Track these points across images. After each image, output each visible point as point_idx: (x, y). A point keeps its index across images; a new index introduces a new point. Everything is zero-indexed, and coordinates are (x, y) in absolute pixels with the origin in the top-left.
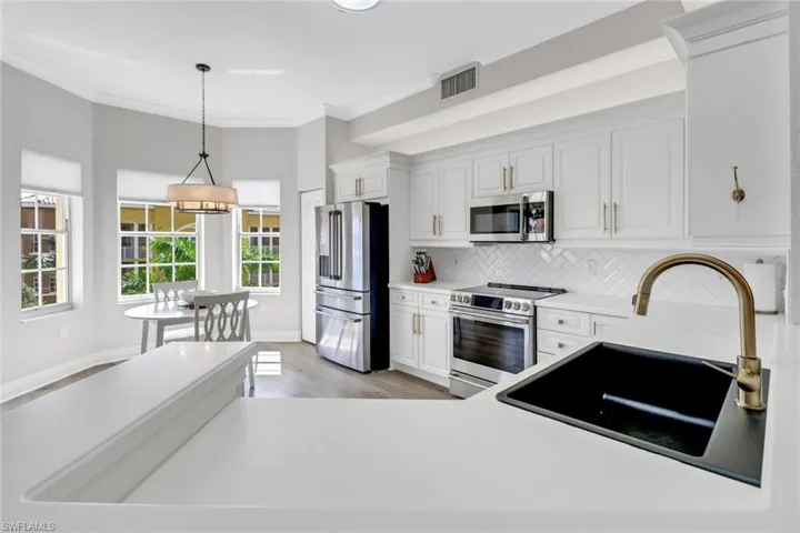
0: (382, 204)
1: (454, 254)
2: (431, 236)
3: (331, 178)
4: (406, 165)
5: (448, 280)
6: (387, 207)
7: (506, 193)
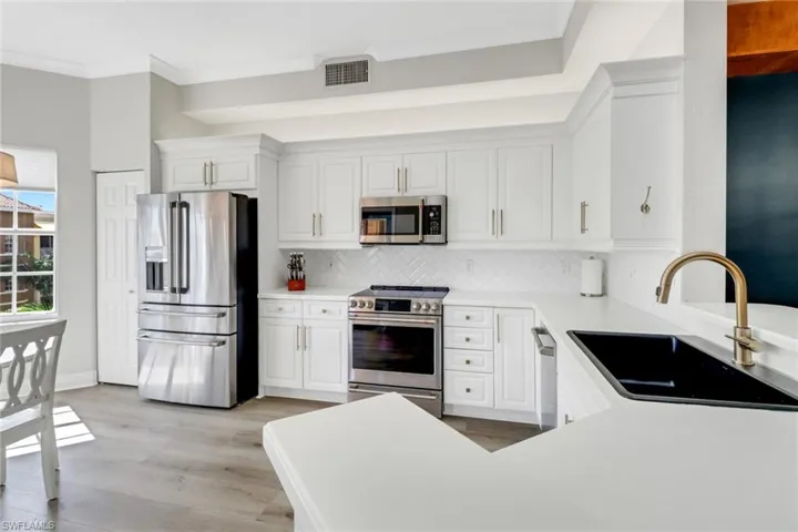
0: (250, 196)
1: (327, 257)
2: (309, 236)
3: (157, 156)
4: (277, 153)
5: (321, 286)
6: (256, 200)
7: (400, 195)
